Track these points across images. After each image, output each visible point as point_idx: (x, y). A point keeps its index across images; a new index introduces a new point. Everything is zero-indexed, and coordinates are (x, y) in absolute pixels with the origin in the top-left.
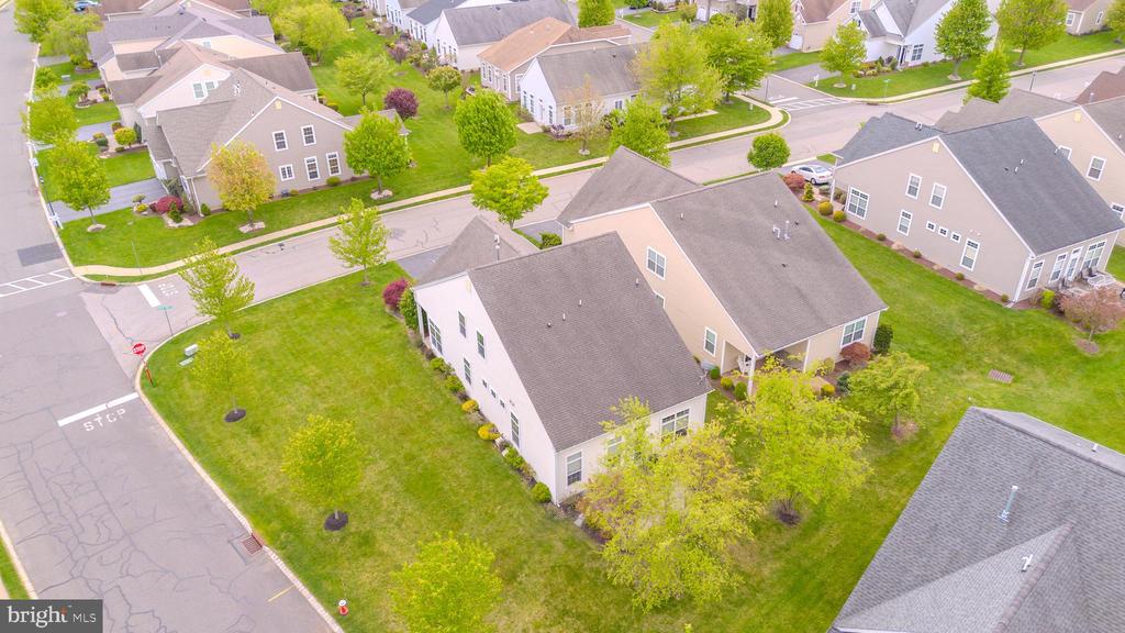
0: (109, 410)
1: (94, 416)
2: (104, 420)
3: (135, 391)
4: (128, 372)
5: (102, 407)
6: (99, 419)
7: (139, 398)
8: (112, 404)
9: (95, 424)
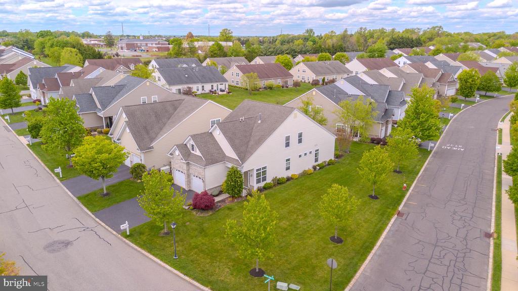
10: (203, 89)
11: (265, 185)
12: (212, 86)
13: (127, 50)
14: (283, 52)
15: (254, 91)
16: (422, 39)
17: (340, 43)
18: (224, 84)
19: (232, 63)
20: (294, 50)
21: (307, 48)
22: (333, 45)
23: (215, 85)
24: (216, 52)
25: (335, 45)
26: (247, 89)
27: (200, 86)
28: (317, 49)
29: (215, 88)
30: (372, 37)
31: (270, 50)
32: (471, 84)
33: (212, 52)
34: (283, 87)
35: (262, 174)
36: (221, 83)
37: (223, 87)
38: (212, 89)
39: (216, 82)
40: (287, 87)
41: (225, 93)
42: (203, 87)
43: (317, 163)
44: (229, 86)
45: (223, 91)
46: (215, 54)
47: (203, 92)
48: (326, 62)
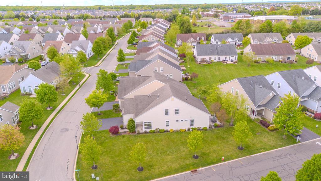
10: (219, 59)
11: (150, 131)
13: (223, 20)
18: (234, 57)
27: (217, 57)
29: (227, 59)
34: (282, 62)
35: (149, 125)
36: (232, 56)
38: (225, 59)
39: (229, 55)
42: (219, 57)
43: (192, 127)
45: (233, 61)
47: (219, 61)
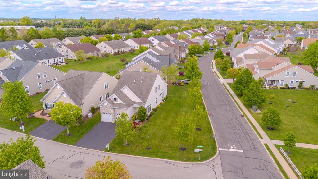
0: (228, 148)
1: (233, 149)
2: (230, 146)
3: (219, 151)
4: (219, 157)
5: (230, 150)
6: (231, 147)
7: (219, 148)
8: (227, 150)
9: (233, 146)
10: (49, 63)
11: (151, 113)
12: (54, 60)
14: (79, 34)
15: (81, 61)
16: (151, 24)
17: (110, 28)
18: (62, 58)
19: (50, 42)
20: (85, 32)
21: (93, 31)
22: (107, 29)
23: (56, 59)
24: (33, 35)
25: (108, 29)
26: (76, 60)
27: (47, 61)
28: (99, 31)
29: (56, 61)
30: (123, 23)
31: (70, 33)
32: (194, 51)
33: (29, 35)
35: (150, 107)
36: (60, 58)
37: (61, 60)
38: (55, 62)
39: (57, 57)
40: (100, 57)
41: (64, 64)
42: (49, 61)
43: (163, 98)
44: (65, 59)
45: (63, 63)
46: (32, 36)
48: (116, 41)
